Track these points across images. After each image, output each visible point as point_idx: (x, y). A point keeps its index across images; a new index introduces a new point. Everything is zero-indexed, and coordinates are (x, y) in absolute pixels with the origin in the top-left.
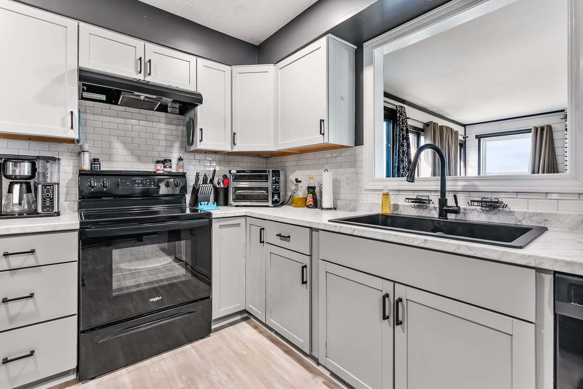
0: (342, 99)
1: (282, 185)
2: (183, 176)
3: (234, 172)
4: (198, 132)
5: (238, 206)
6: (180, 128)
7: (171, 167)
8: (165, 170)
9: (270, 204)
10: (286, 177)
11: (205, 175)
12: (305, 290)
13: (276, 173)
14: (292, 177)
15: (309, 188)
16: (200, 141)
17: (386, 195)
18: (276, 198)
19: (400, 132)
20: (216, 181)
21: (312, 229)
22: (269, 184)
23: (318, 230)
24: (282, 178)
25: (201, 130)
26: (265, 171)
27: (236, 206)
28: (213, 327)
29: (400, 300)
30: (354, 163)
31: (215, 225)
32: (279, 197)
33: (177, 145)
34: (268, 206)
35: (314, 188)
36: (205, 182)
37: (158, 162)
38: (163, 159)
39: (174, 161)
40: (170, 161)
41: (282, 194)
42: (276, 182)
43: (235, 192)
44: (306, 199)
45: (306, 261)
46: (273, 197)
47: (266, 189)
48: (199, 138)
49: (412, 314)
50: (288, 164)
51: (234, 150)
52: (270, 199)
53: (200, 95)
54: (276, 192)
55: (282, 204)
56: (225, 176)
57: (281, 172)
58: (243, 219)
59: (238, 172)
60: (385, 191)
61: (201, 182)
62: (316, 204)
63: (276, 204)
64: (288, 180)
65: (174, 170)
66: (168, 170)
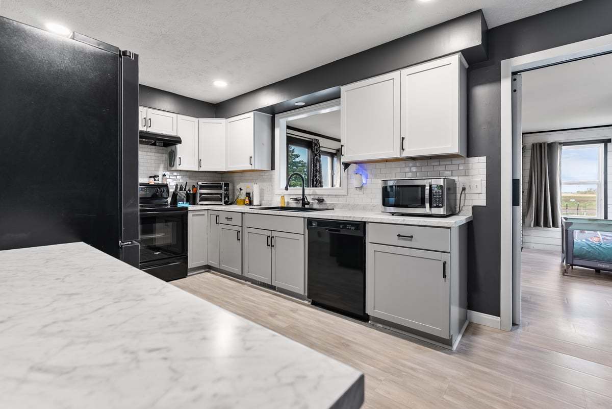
0: (263, 144)
1: (230, 192)
2: (166, 186)
3: (200, 183)
4: (178, 160)
5: (202, 205)
6: (164, 155)
7: (158, 180)
8: (155, 182)
9: (223, 203)
10: (234, 187)
11: (181, 185)
12: (239, 243)
13: (227, 185)
14: (238, 187)
15: (247, 193)
16: (179, 165)
17: (283, 197)
18: (226, 199)
19: (314, 157)
20: (187, 189)
21: (242, 213)
22: (222, 191)
23: (245, 213)
24: (230, 187)
25: (180, 158)
26: (220, 184)
27: (201, 205)
28: (188, 275)
29: (273, 237)
30: (270, 180)
31: (190, 215)
32: (228, 199)
33: (162, 166)
34: (222, 205)
35: (249, 194)
36: (181, 189)
37: (150, 177)
38: (154, 175)
39: (161, 177)
40: (158, 176)
41: (230, 197)
42: (227, 190)
43: (201, 196)
44: (245, 200)
45: (239, 229)
46: (225, 199)
47: (221, 194)
48: (178, 163)
49: (278, 242)
50: (235, 178)
51: (200, 170)
52: (223, 201)
53: (180, 138)
54: (227, 196)
55: (231, 204)
56: (194, 186)
57: (230, 184)
58: (206, 212)
59: (202, 184)
60: (282, 195)
61: (178, 190)
62: (251, 203)
63: (226, 203)
64: (236, 189)
65: (160, 182)
66: (157, 182)
